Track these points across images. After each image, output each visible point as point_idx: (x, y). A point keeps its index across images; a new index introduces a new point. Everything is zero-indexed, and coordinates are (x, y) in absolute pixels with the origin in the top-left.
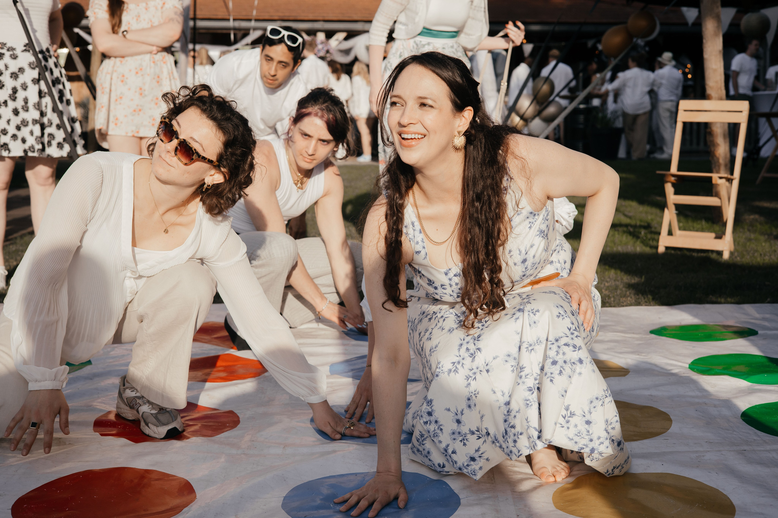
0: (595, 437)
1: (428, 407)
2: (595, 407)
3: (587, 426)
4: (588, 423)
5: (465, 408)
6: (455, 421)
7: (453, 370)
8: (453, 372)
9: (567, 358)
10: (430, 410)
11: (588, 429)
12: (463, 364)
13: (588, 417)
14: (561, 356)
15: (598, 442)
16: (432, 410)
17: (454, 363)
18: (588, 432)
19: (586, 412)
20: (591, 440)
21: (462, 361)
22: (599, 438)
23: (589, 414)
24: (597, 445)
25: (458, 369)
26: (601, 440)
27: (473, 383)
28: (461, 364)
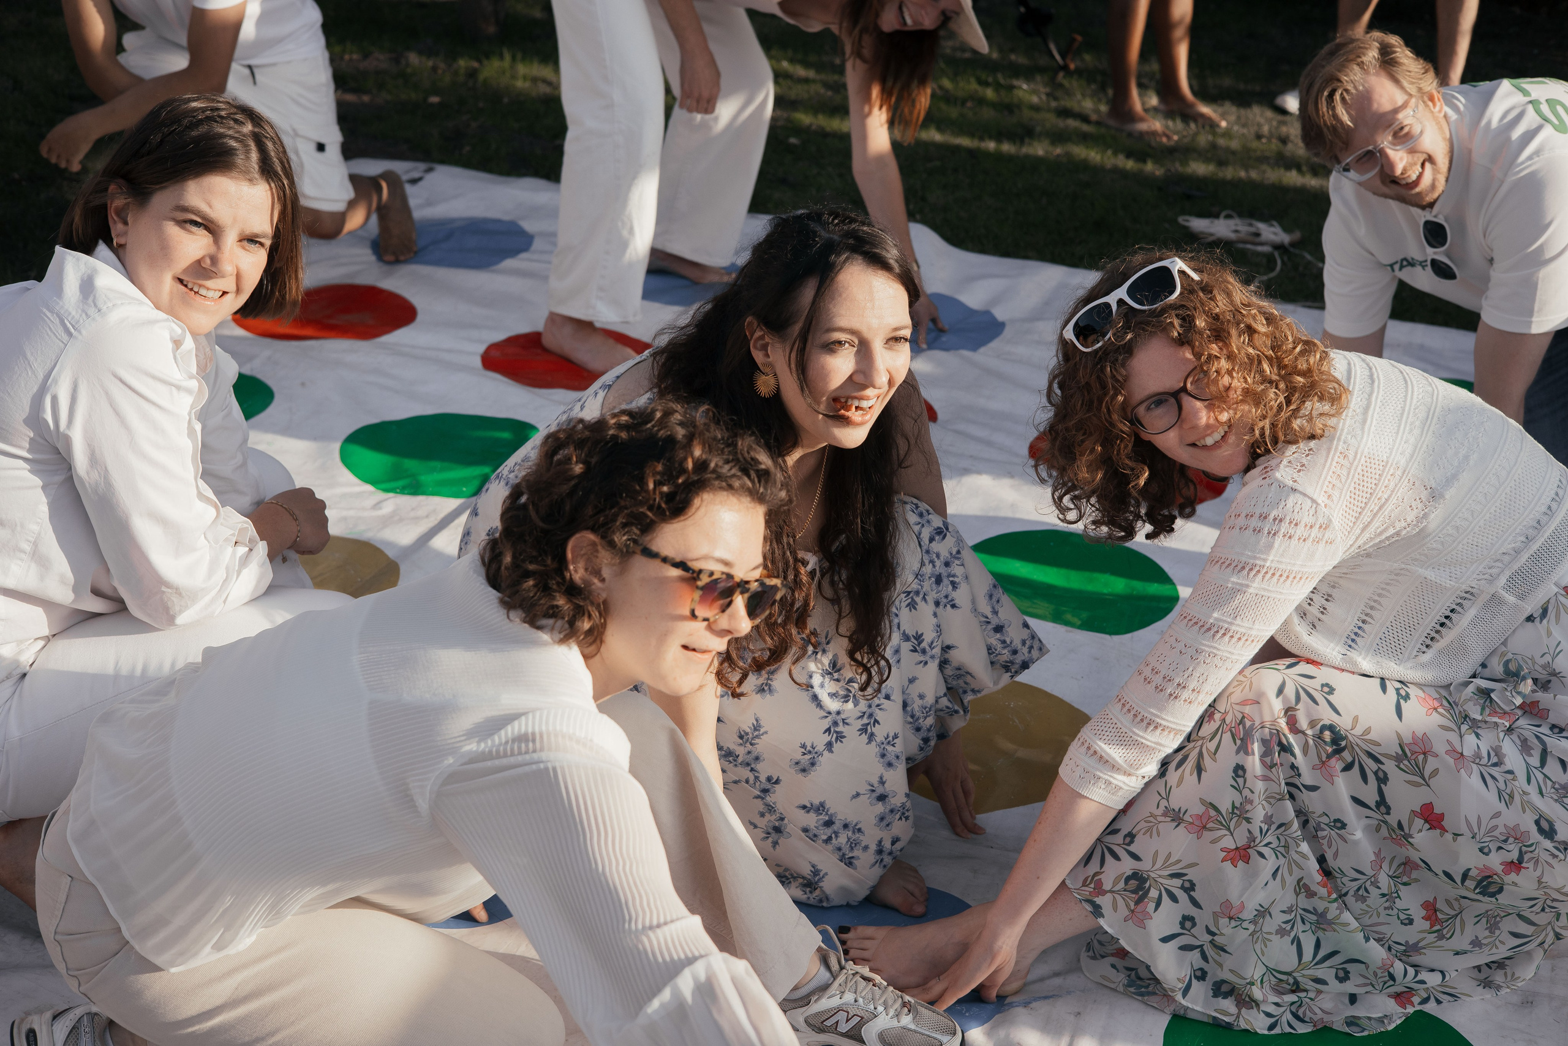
0: (1017, 643)
1: (821, 817)
2: (998, 601)
3: (998, 635)
4: (999, 629)
5: (884, 771)
6: (875, 801)
7: (833, 740)
8: (836, 742)
9: (944, 554)
10: (827, 818)
11: (1003, 638)
12: (843, 720)
13: (995, 621)
14: (938, 563)
15: (1025, 650)
16: (831, 816)
17: (828, 730)
18: (1004, 642)
19: (990, 615)
20: (1015, 652)
21: (839, 719)
22: (1024, 643)
23: (995, 616)
24: (1027, 655)
25: (842, 732)
26: (1028, 643)
27: (876, 730)
28: (841, 724)
